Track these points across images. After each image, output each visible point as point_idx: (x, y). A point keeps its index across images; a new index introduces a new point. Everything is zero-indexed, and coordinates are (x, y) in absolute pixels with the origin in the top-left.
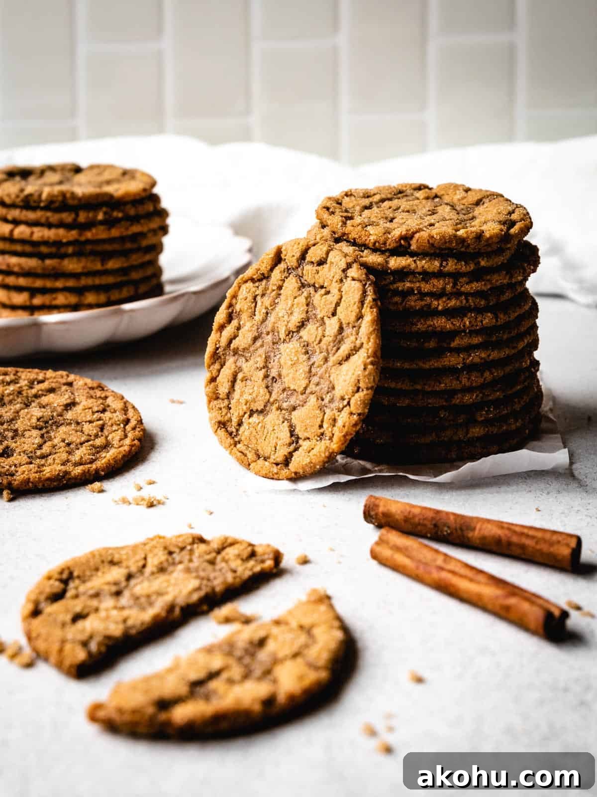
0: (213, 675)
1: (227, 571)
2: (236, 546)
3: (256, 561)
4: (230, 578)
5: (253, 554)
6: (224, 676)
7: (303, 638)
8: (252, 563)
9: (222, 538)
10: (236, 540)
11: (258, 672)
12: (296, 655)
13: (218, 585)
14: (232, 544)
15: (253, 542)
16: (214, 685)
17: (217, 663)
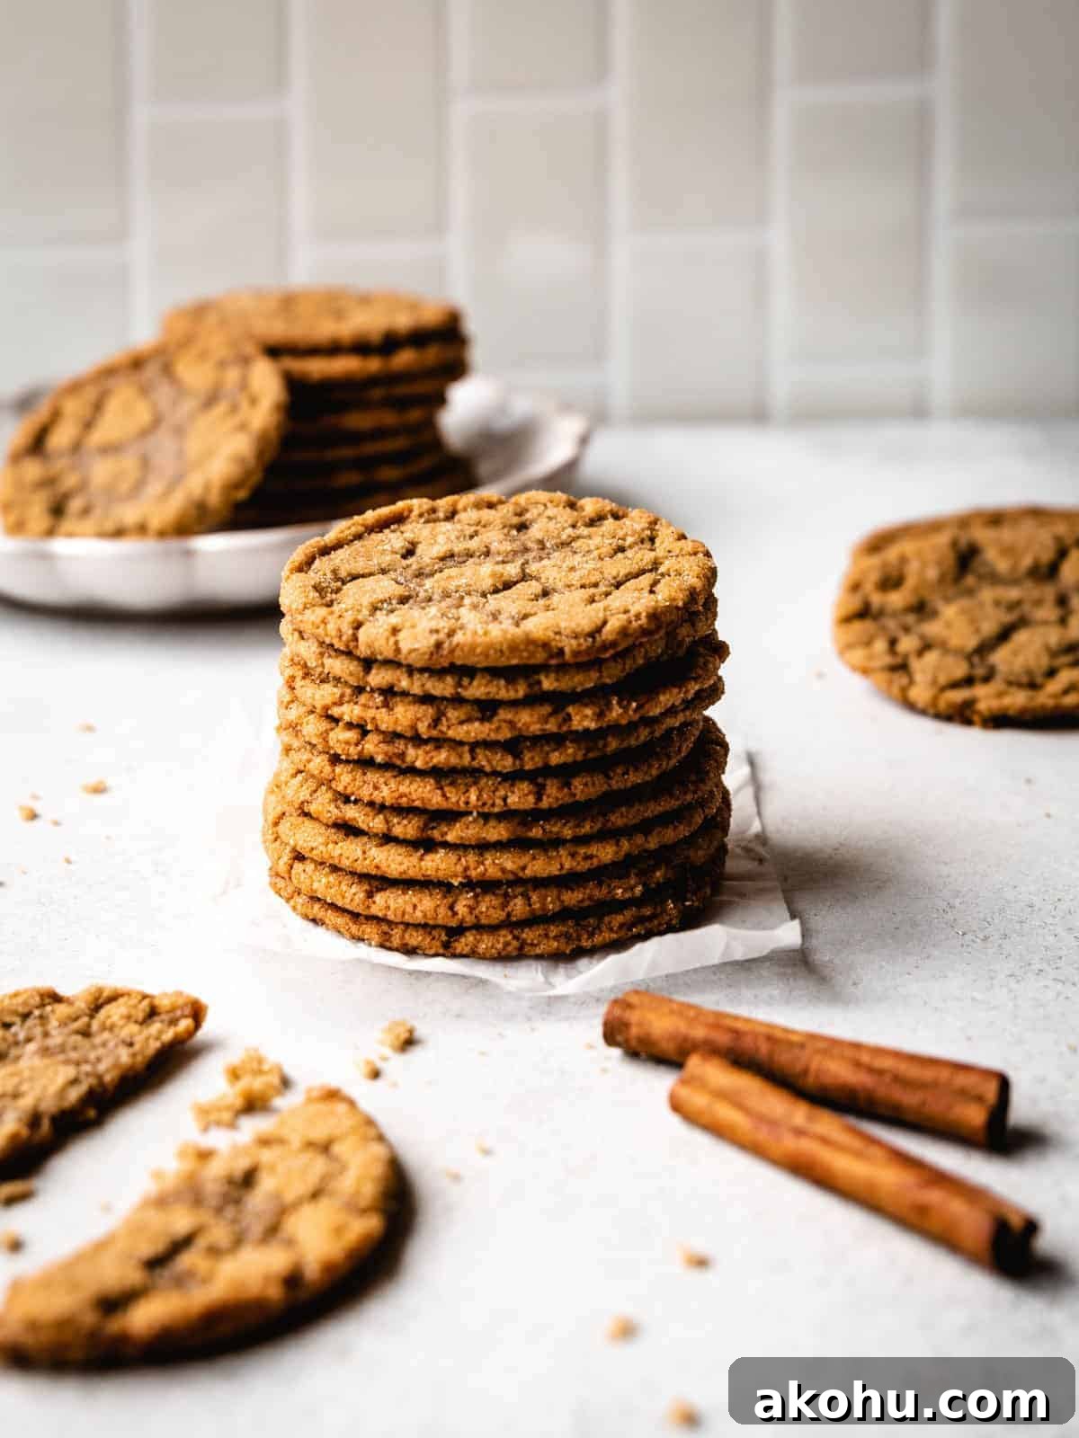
0: (180, 1245)
1: (116, 1046)
2: (121, 1001)
3: (162, 1021)
4: (124, 1056)
5: (153, 1013)
6: (201, 1243)
7: (319, 1165)
8: (155, 1027)
9: (93, 990)
10: (116, 990)
11: (257, 1229)
12: (315, 1195)
13: (108, 1071)
14: (113, 998)
15: (148, 991)
16: (186, 1260)
17: (181, 1221)
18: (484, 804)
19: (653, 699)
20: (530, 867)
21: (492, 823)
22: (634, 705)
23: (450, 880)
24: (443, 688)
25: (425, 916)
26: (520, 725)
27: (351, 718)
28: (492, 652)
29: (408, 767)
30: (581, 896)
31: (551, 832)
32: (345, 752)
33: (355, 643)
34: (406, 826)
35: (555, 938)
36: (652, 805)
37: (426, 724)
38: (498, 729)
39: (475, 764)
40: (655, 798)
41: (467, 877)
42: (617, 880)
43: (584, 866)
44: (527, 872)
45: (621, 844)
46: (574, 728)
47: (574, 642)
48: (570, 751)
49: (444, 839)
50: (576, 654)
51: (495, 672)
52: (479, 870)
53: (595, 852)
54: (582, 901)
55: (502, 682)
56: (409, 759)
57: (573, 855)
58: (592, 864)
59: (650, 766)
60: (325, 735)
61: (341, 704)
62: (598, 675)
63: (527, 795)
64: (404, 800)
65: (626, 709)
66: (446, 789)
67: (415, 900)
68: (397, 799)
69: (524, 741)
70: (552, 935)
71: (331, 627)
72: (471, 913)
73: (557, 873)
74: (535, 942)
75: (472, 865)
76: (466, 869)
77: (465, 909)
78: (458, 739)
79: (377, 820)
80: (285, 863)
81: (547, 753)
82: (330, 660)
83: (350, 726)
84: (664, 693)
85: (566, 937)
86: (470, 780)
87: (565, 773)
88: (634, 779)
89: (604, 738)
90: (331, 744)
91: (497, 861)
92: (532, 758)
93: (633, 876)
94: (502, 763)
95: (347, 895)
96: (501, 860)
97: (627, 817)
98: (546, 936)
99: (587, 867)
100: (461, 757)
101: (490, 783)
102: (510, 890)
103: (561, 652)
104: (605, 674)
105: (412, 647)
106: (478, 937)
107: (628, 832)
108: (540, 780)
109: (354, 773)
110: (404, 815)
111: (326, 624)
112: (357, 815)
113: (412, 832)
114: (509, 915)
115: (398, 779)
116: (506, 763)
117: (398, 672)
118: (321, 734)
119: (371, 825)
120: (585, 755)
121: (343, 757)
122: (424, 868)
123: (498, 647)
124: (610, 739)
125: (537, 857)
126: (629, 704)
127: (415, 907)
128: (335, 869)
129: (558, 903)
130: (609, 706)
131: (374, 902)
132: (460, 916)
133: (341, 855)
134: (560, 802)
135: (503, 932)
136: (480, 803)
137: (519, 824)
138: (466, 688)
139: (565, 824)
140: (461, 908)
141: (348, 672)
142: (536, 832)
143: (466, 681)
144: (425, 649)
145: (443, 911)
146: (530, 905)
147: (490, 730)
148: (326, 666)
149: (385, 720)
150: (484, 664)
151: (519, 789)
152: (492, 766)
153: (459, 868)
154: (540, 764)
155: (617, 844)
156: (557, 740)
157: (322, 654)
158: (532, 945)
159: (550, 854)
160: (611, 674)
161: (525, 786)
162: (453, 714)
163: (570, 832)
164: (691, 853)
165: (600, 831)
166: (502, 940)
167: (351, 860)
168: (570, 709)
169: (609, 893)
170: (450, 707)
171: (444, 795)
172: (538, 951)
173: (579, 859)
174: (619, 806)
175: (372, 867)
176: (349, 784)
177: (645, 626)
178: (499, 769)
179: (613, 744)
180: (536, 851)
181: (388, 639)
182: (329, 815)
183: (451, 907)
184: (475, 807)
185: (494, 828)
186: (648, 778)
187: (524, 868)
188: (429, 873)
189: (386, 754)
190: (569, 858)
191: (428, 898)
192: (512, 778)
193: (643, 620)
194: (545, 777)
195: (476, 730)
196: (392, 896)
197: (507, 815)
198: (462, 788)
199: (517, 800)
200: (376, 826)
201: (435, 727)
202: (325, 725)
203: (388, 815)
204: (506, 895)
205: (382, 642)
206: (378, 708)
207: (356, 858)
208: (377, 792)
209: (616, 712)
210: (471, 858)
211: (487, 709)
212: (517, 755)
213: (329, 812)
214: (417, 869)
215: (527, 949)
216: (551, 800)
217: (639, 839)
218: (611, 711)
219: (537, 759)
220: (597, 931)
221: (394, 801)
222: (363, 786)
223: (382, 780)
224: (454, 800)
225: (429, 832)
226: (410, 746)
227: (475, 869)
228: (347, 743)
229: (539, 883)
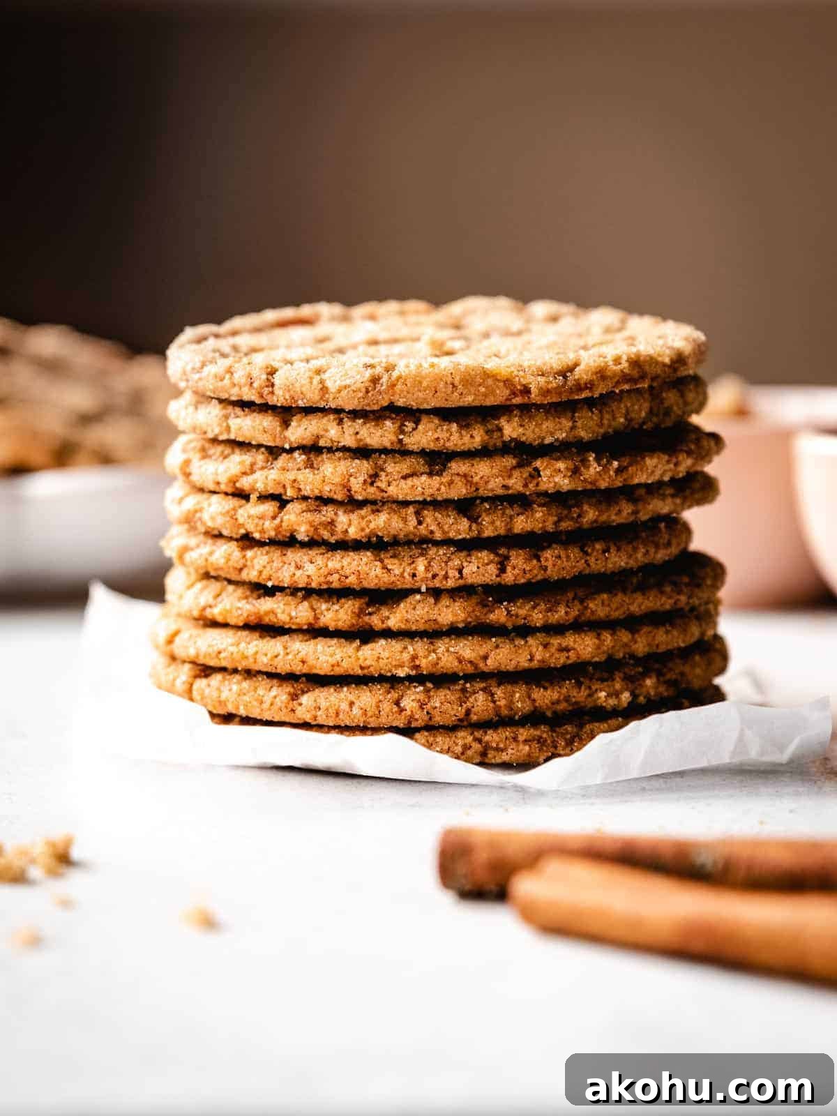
18: (434, 576)
19: (637, 463)
20: (492, 655)
21: (445, 601)
22: (616, 464)
23: (394, 672)
24: (380, 435)
25: (365, 713)
26: (476, 479)
27: (266, 484)
28: (442, 385)
29: (337, 542)
30: (555, 696)
31: (517, 616)
32: (259, 528)
33: (270, 389)
34: (337, 611)
35: (526, 741)
36: (639, 598)
37: (361, 479)
38: (451, 483)
39: (422, 530)
40: (642, 588)
41: (417, 667)
42: (599, 682)
43: (560, 660)
44: (489, 662)
45: (603, 638)
46: (543, 487)
47: (541, 380)
48: (539, 515)
49: (384, 626)
50: (546, 392)
51: (445, 414)
52: (430, 658)
53: (572, 644)
54: (558, 702)
55: (454, 427)
56: (340, 528)
57: (546, 646)
58: (568, 658)
59: (635, 549)
60: (233, 512)
61: (252, 471)
62: (570, 424)
63: (487, 564)
64: (336, 577)
65: (605, 468)
66: (386, 561)
67: (351, 697)
68: (326, 577)
69: (482, 503)
70: (521, 738)
71: (239, 376)
72: (421, 708)
73: (526, 665)
74: (502, 746)
75: (421, 654)
76: (414, 658)
77: (415, 704)
78: (401, 498)
79: (300, 607)
80: (184, 683)
81: (511, 517)
82: (238, 421)
83: (263, 498)
84: (651, 457)
85: (539, 742)
86: (416, 552)
87: (533, 543)
88: (617, 559)
89: (579, 505)
90: (241, 520)
91: (452, 649)
92: (493, 523)
93: (618, 679)
94: (455, 527)
95: (265, 699)
96: (458, 648)
97: (609, 605)
98: (515, 739)
99: (562, 661)
100: (405, 520)
101: (441, 552)
102: (468, 685)
103: (526, 391)
104: (579, 424)
105: (344, 383)
106: (431, 739)
107: (610, 625)
108: (502, 551)
109: (271, 554)
110: (335, 600)
111: (232, 374)
112: (275, 606)
113: (345, 617)
114: (468, 712)
115: (326, 555)
116: (460, 528)
117: (325, 420)
118: (228, 512)
119: (293, 614)
120: (556, 523)
121: (257, 536)
122: (362, 658)
123: (449, 380)
124: (586, 507)
125: (501, 645)
126: (609, 463)
127: (352, 704)
128: (249, 673)
129: (528, 702)
130: (584, 462)
131: (300, 704)
132: (409, 713)
133: (256, 653)
134: (528, 576)
135: (461, 734)
136: (430, 575)
137: (478, 604)
138: (409, 434)
139: (534, 607)
140: (409, 703)
141: (261, 428)
142: (498, 616)
143: (409, 425)
144: (359, 385)
145: (387, 707)
146: (494, 702)
147: (441, 484)
148: (233, 430)
149: (310, 481)
150: (433, 403)
151: (478, 558)
152: (444, 532)
153: (406, 657)
154: (502, 532)
155: (598, 636)
156: (521, 502)
157: (227, 417)
158: (498, 749)
159: (517, 643)
160: (587, 426)
161: (485, 555)
162: (394, 468)
163: (541, 616)
164: (687, 669)
165: (576, 619)
166: (460, 742)
167: (269, 656)
168: (538, 463)
169: (590, 695)
170: (389, 461)
171: (384, 567)
172: (505, 757)
173: (553, 650)
174: (599, 592)
175: (297, 661)
176: (264, 567)
177: (626, 371)
178: (452, 535)
179: (591, 515)
180: (500, 640)
181: (311, 378)
182: (240, 612)
183: (397, 703)
184: (425, 579)
185: (447, 607)
186: (632, 563)
187: (485, 658)
188: (368, 663)
189: (311, 524)
190: (541, 648)
191: (368, 694)
192: (467, 546)
193: (625, 365)
194: (510, 547)
195: (425, 486)
196: (321, 695)
197: (464, 591)
198: (407, 560)
199: (475, 569)
200: (299, 614)
201: (372, 484)
202: (232, 502)
203: (314, 603)
204: (464, 690)
205: (305, 381)
206: (299, 469)
207: (275, 654)
208: (301, 571)
209: (594, 468)
210: (419, 647)
211: (436, 460)
212: (474, 519)
213: (239, 608)
214: (353, 660)
215: (491, 754)
216: (516, 571)
217: (625, 636)
218: (588, 467)
219: (498, 523)
220: (576, 739)
221: (322, 579)
222: (282, 566)
223: (306, 558)
224: (397, 572)
225: (366, 618)
226: (340, 513)
227: (426, 657)
228: (262, 517)
229: (505, 677)
